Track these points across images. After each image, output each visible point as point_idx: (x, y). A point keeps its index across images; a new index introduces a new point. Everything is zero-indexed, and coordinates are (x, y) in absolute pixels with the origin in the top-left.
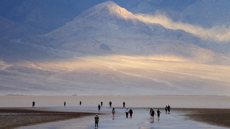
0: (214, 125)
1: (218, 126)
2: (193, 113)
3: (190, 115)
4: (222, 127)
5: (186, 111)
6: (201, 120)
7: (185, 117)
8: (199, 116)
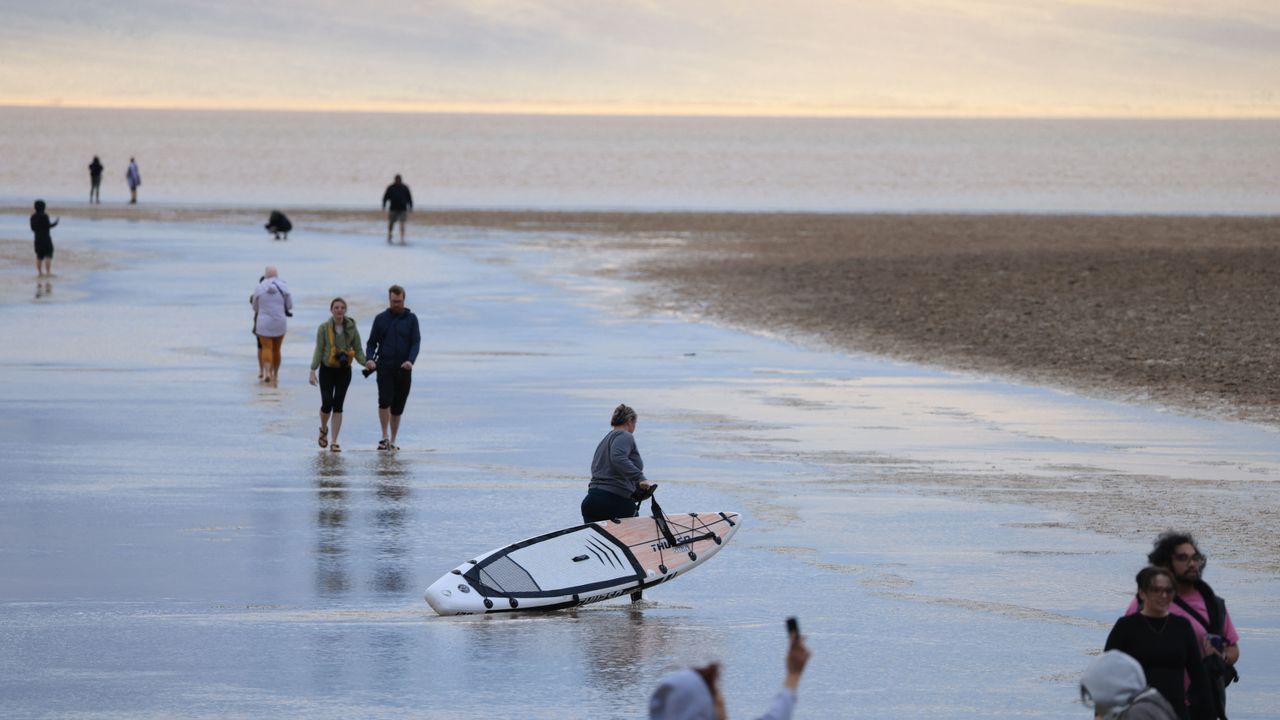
0: (883, 350)
1: (920, 359)
2: (697, 255)
3: (681, 273)
4: (950, 365)
5: (643, 237)
6: (775, 315)
7: (641, 287)
8: (748, 279)
